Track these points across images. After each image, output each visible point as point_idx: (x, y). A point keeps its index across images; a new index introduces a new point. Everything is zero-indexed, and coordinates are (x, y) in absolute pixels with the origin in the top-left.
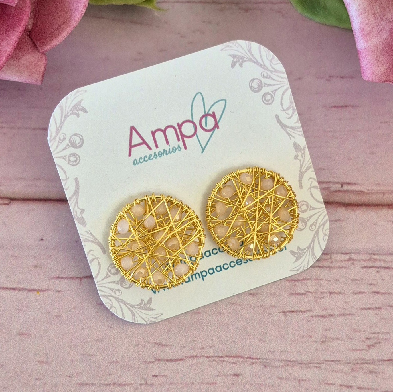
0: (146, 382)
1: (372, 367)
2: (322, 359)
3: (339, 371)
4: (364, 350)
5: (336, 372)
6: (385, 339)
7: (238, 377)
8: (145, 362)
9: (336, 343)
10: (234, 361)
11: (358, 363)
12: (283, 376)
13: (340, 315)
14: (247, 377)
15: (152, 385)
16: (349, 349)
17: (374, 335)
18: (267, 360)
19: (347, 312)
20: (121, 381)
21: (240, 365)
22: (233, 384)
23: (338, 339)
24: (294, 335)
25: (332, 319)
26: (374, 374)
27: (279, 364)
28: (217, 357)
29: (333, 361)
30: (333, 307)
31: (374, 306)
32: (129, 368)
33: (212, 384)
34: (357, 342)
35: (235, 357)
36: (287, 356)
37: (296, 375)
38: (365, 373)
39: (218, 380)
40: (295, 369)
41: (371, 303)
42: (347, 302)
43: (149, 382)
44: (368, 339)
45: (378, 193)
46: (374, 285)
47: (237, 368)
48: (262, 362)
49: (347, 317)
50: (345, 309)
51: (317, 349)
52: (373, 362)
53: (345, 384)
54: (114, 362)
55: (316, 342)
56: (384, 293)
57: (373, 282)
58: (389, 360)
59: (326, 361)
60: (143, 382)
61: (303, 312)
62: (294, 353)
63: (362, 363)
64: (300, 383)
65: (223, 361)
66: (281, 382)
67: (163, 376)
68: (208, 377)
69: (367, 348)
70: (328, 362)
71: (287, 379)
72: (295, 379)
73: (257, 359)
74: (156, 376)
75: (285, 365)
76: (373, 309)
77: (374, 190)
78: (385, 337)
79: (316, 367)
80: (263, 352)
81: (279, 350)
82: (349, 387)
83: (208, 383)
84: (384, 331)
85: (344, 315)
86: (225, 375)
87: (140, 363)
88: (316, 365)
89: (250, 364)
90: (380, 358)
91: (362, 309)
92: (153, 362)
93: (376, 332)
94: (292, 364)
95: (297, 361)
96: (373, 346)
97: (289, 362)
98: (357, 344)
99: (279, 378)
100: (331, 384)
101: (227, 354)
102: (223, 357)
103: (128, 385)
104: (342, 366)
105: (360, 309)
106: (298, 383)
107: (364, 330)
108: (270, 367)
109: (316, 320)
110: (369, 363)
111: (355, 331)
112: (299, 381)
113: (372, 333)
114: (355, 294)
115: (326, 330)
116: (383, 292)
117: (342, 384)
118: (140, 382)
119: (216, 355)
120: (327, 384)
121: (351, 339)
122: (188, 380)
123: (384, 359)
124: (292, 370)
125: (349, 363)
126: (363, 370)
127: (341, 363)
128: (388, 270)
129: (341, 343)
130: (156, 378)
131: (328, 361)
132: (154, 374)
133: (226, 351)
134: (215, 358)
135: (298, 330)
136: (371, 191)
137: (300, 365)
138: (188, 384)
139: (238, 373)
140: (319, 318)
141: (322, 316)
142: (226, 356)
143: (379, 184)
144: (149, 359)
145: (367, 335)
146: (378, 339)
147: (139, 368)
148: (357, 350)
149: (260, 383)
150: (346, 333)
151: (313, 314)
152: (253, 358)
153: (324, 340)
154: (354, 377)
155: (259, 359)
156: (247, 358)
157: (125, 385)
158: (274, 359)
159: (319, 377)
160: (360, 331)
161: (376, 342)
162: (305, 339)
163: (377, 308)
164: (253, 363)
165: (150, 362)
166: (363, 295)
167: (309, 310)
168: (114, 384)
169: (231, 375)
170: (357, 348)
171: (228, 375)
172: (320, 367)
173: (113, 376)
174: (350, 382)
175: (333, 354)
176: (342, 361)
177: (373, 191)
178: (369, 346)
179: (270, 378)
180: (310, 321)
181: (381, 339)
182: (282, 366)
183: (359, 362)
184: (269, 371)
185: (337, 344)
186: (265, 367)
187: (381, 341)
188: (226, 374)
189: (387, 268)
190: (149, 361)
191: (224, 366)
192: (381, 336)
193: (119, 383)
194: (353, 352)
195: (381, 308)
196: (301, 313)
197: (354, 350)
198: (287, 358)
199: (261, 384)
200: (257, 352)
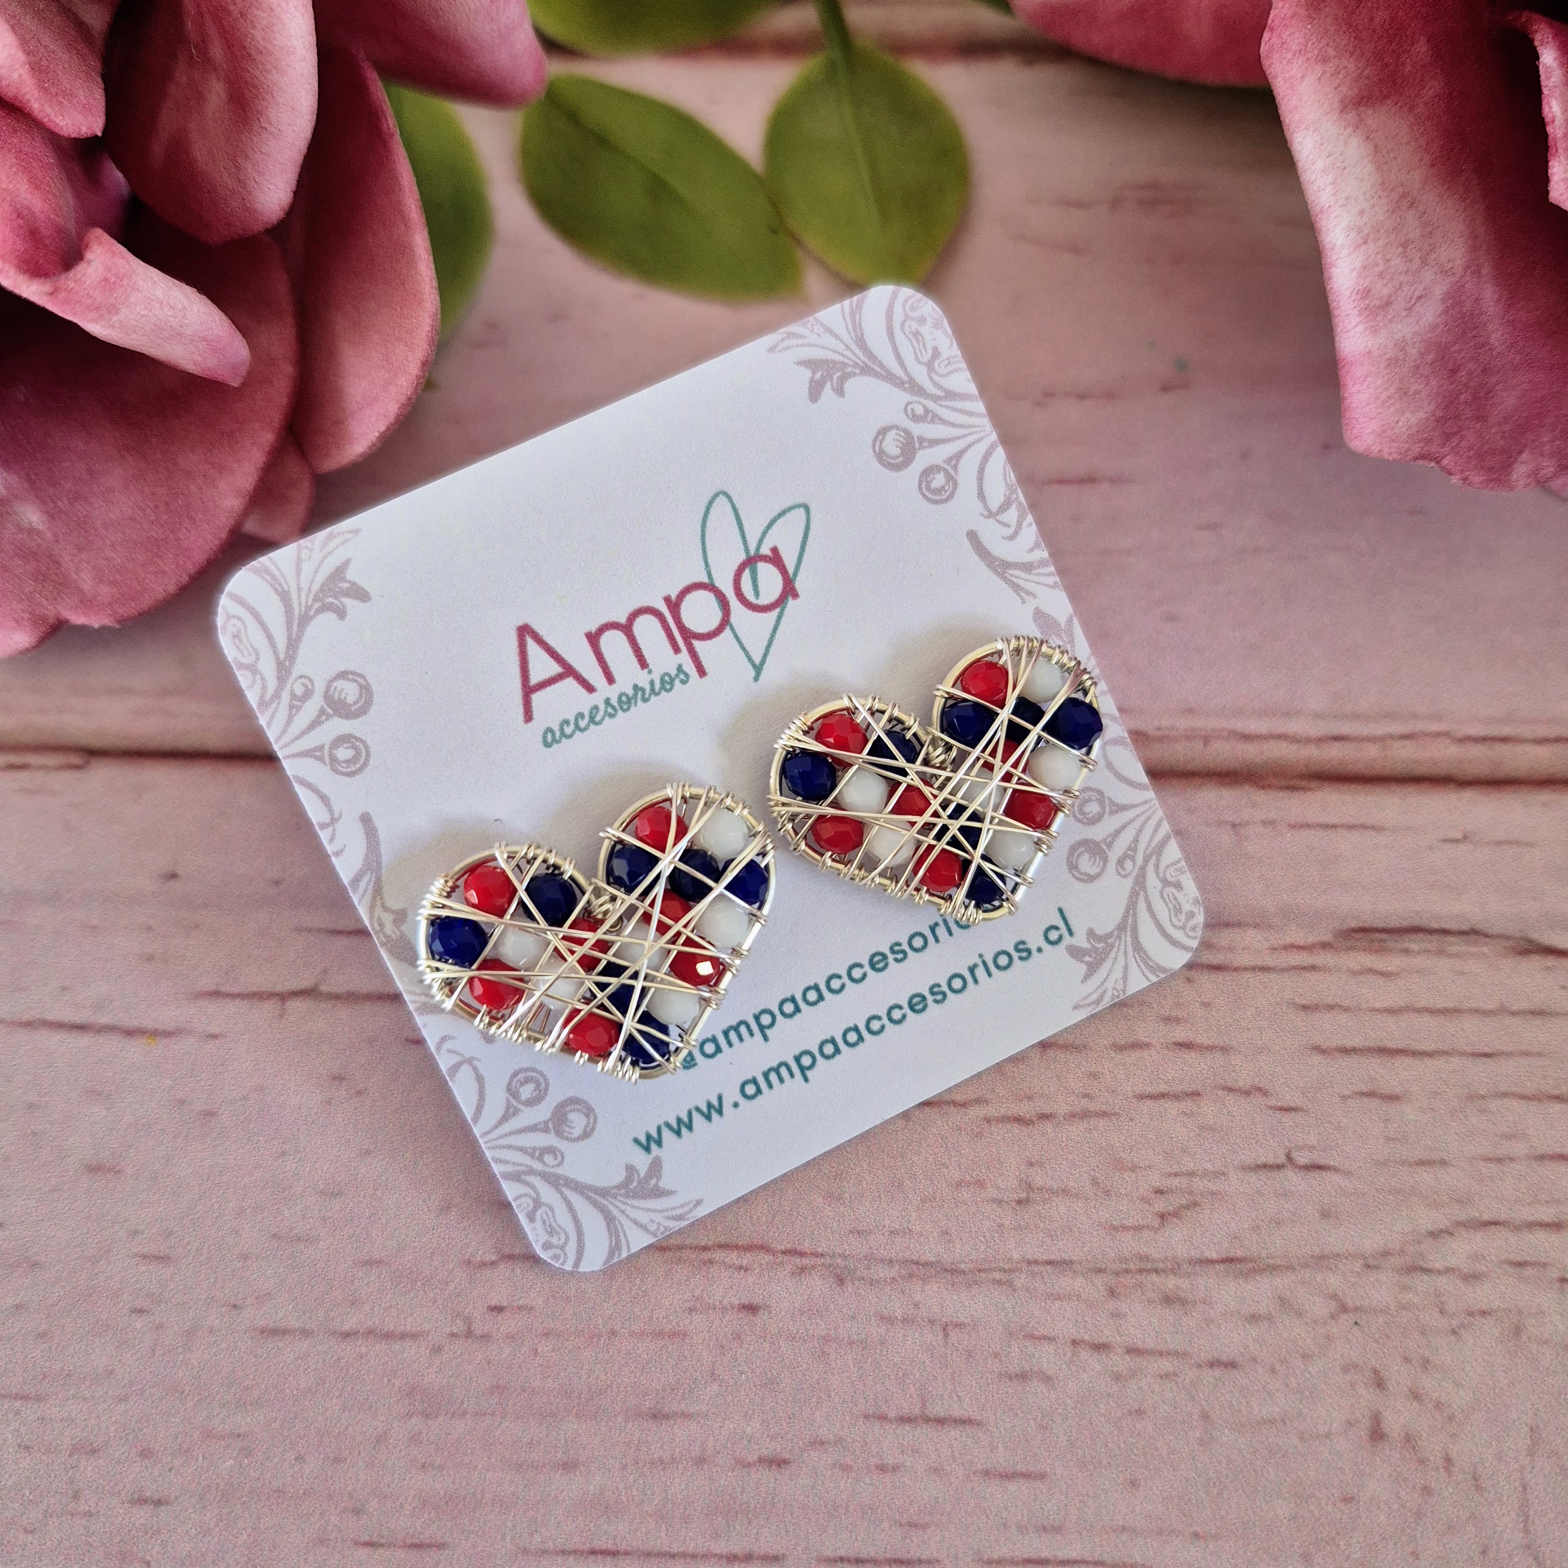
0: (470, 1329)
1: (1171, 1283)
2: (1016, 1256)
3: (1069, 1297)
4: (1148, 1227)
5: (1059, 1298)
6: (1213, 1194)
7: (755, 1315)
8: (468, 1262)
9: (1061, 1207)
10: (745, 1262)
11: (1127, 1271)
12: (895, 1311)
13: (1072, 1116)
14: (783, 1313)
15: (486, 1337)
16: (1100, 1224)
17: (1175, 1182)
18: (845, 1258)
19: (1093, 1106)
20: (390, 1326)
21: (761, 1275)
22: (738, 1337)
23: (1065, 1191)
24: (932, 1181)
25: (1049, 1127)
26: (1177, 1306)
27: (883, 1272)
28: (691, 1248)
29: (1050, 1263)
30: (1052, 1089)
31: (1177, 1088)
32: (419, 1283)
33: (673, 1335)
34: (1125, 1201)
35: (749, 1248)
36: (907, 1248)
37: (936, 1309)
38: (1151, 1302)
39: (691, 1321)
40: (933, 1288)
41: (1170, 1077)
42: (1095, 1076)
43: (478, 1329)
44: (1159, 1192)
45: (1188, 738)
46: (1177, 1020)
47: (754, 1283)
48: (830, 1266)
49: (1093, 1122)
50: (1086, 1096)
51: (1001, 1226)
52: (1175, 1268)
53: (1086, 1338)
54: (370, 1263)
55: (999, 1202)
56: (1211, 1048)
57: (1174, 1014)
58: (1223, 1261)
59: (1029, 1262)
60: (459, 1326)
61: (960, 1105)
62: (931, 1239)
63: (1141, 1271)
64: (946, 1335)
65: (711, 1262)
66: (888, 1331)
67: (520, 1308)
68: (663, 1314)
69: (1156, 1222)
70: (1036, 1268)
71: (907, 1321)
72: (932, 1322)
73: (816, 1255)
74: (498, 1309)
75: (902, 1277)
76: (1176, 1097)
77: (1178, 729)
78: (1211, 1187)
79: (999, 1282)
80: (833, 1232)
81: (884, 1227)
82: (1100, 1347)
83: (659, 1334)
84: (1209, 1166)
85: (1085, 1115)
86: (714, 1309)
87: (451, 1266)
88: (997, 1275)
89: (793, 1273)
90: (1196, 1254)
91: (1141, 1097)
92: (492, 1263)
93: (1184, 1169)
94: (923, 1271)
95: (938, 1262)
96: (1176, 1214)
97: (914, 1267)
98: (1124, 1208)
99: (883, 1318)
100: (1044, 1338)
101: (723, 1240)
102: (709, 1249)
103: (414, 1336)
104: (1080, 1280)
105: (1135, 1096)
106: (941, 1334)
107: (1147, 1163)
108: (857, 1283)
109: (999, 1131)
110: (1164, 1271)
111: (1120, 1166)
112: (944, 1330)
113: (1170, 1174)
114: (1120, 1048)
115: (1031, 1164)
116: (1207, 1042)
117: (1078, 1338)
118: (451, 1326)
119: (688, 1242)
120: (1032, 1337)
121: (1107, 1193)
122: (600, 1322)
123: (1210, 1257)
124: (923, 1291)
125: (1100, 1271)
126: (1143, 1293)
127: (1074, 1271)
128: (1220, 977)
129: (1074, 1205)
130: (499, 1318)
131: (1036, 1262)
132: (493, 1303)
133: (719, 1228)
134: (685, 1254)
135: (944, 1165)
136: (1166, 733)
137: (949, 1276)
138: (600, 1336)
139: (756, 1300)
140: (1009, 1126)
141: (1019, 1120)
142: (720, 1246)
143: (1190, 711)
144: (480, 1253)
145: (1156, 1180)
146: (1191, 1193)
147: (446, 1283)
148: (1125, 1228)
149: (823, 1333)
150: (1092, 1173)
151: (991, 1111)
152: (802, 1254)
153: (1024, 1195)
154: (1116, 1315)
155: (822, 1255)
156: (784, 1252)
157: (403, 1336)
158: (870, 1258)
159: (1006, 1316)
160: (1134, 1168)
161: (1184, 1202)
162: (965, 1194)
163: (1187, 1095)
164: (803, 1269)
165: (483, 1264)
166: (1145, 1054)
167: (979, 1101)
168: (370, 1332)
169: (733, 1308)
170: (1125, 1222)
171: (724, 1308)
172: (1010, 1284)
173: (367, 1308)
174: (1102, 1331)
175: (1049, 1241)
176: (1080, 1263)
177: (1174, 732)
178: (1162, 1216)
179: (854, 1317)
180: (980, 1135)
181: (1201, 1194)
182: (894, 1280)
183: (1132, 1266)
184: (851, 1294)
185: (1062, 1209)
186: (841, 1281)
187: (1198, 1198)
188: (717, 1303)
189: (1218, 968)
190: (479, 1259)
191: (713, 1277)
192: (1200, 1184)
193: (386, 1329)
194: (1114, 1233)
195: (1199, 1094)
196: (952, 1108)
197: (1115, 1228)
198: (907, 1255)
199: (824, 1338)
200: (816, 1233)
